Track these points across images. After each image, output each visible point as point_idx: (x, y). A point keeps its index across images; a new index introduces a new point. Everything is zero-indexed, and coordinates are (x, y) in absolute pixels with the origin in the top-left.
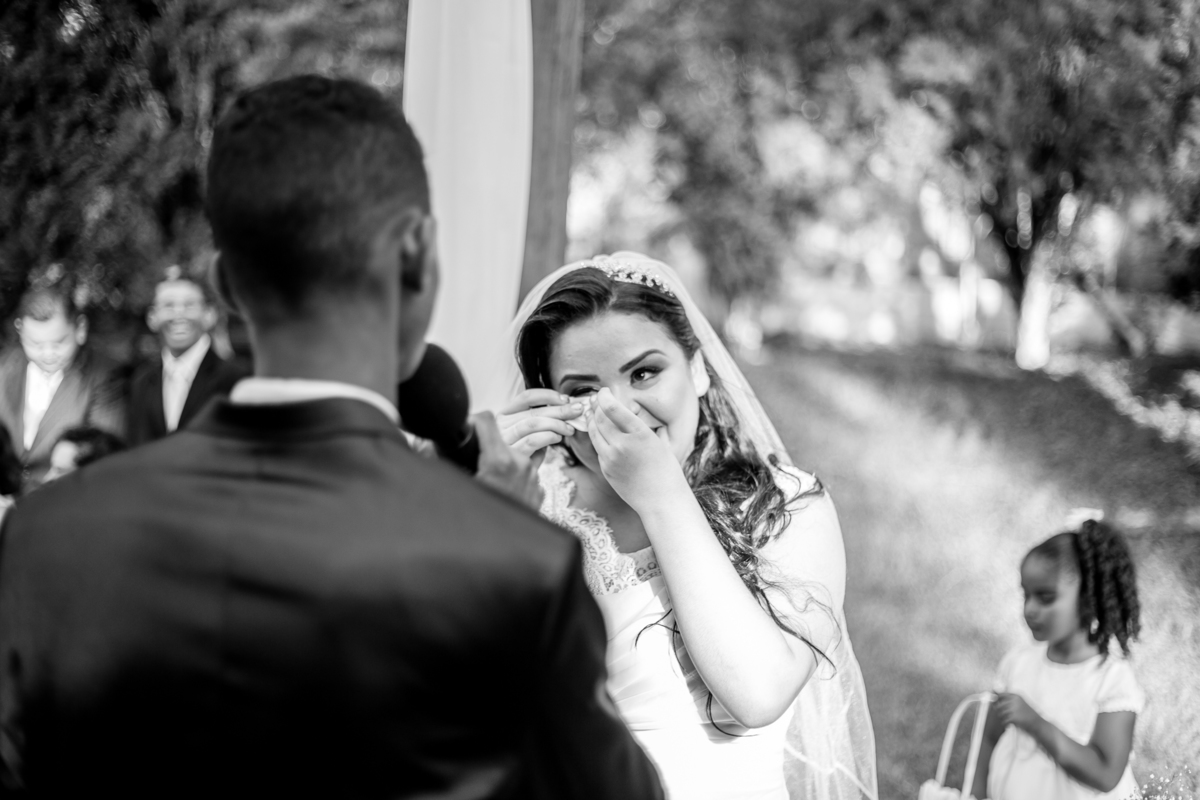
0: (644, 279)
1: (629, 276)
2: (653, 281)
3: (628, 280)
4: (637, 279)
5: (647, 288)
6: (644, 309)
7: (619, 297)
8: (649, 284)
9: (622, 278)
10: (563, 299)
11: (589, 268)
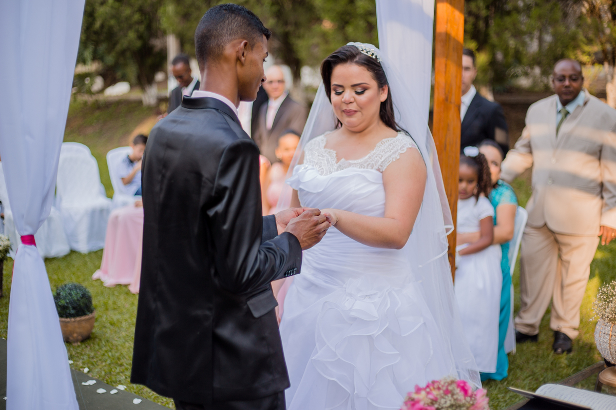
0: (373, 55)
1: (367, 52)
2: (376, 56)
3: (366, 54)
4: (369, 54)
5: (372, 59)
6: (366, 66)
7: (359, 59)
8: (374, 57)
9: (364, 52)
10: (338, 55)
11: (353, 46)
